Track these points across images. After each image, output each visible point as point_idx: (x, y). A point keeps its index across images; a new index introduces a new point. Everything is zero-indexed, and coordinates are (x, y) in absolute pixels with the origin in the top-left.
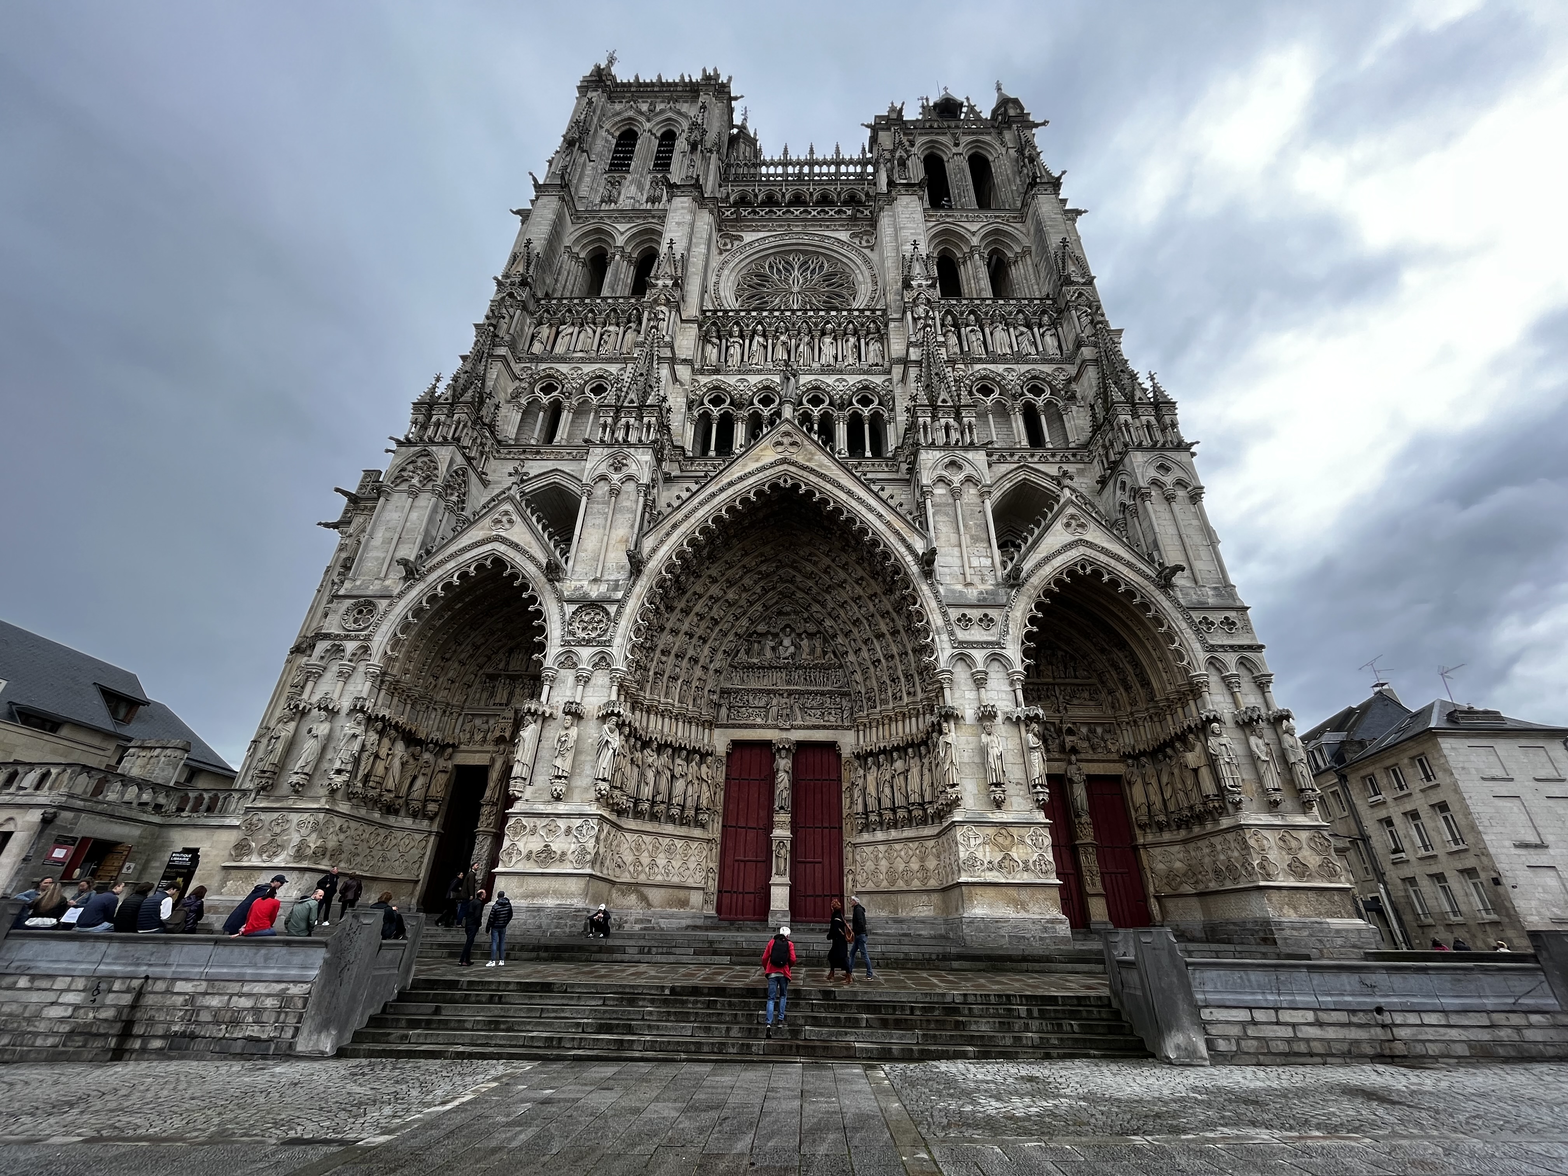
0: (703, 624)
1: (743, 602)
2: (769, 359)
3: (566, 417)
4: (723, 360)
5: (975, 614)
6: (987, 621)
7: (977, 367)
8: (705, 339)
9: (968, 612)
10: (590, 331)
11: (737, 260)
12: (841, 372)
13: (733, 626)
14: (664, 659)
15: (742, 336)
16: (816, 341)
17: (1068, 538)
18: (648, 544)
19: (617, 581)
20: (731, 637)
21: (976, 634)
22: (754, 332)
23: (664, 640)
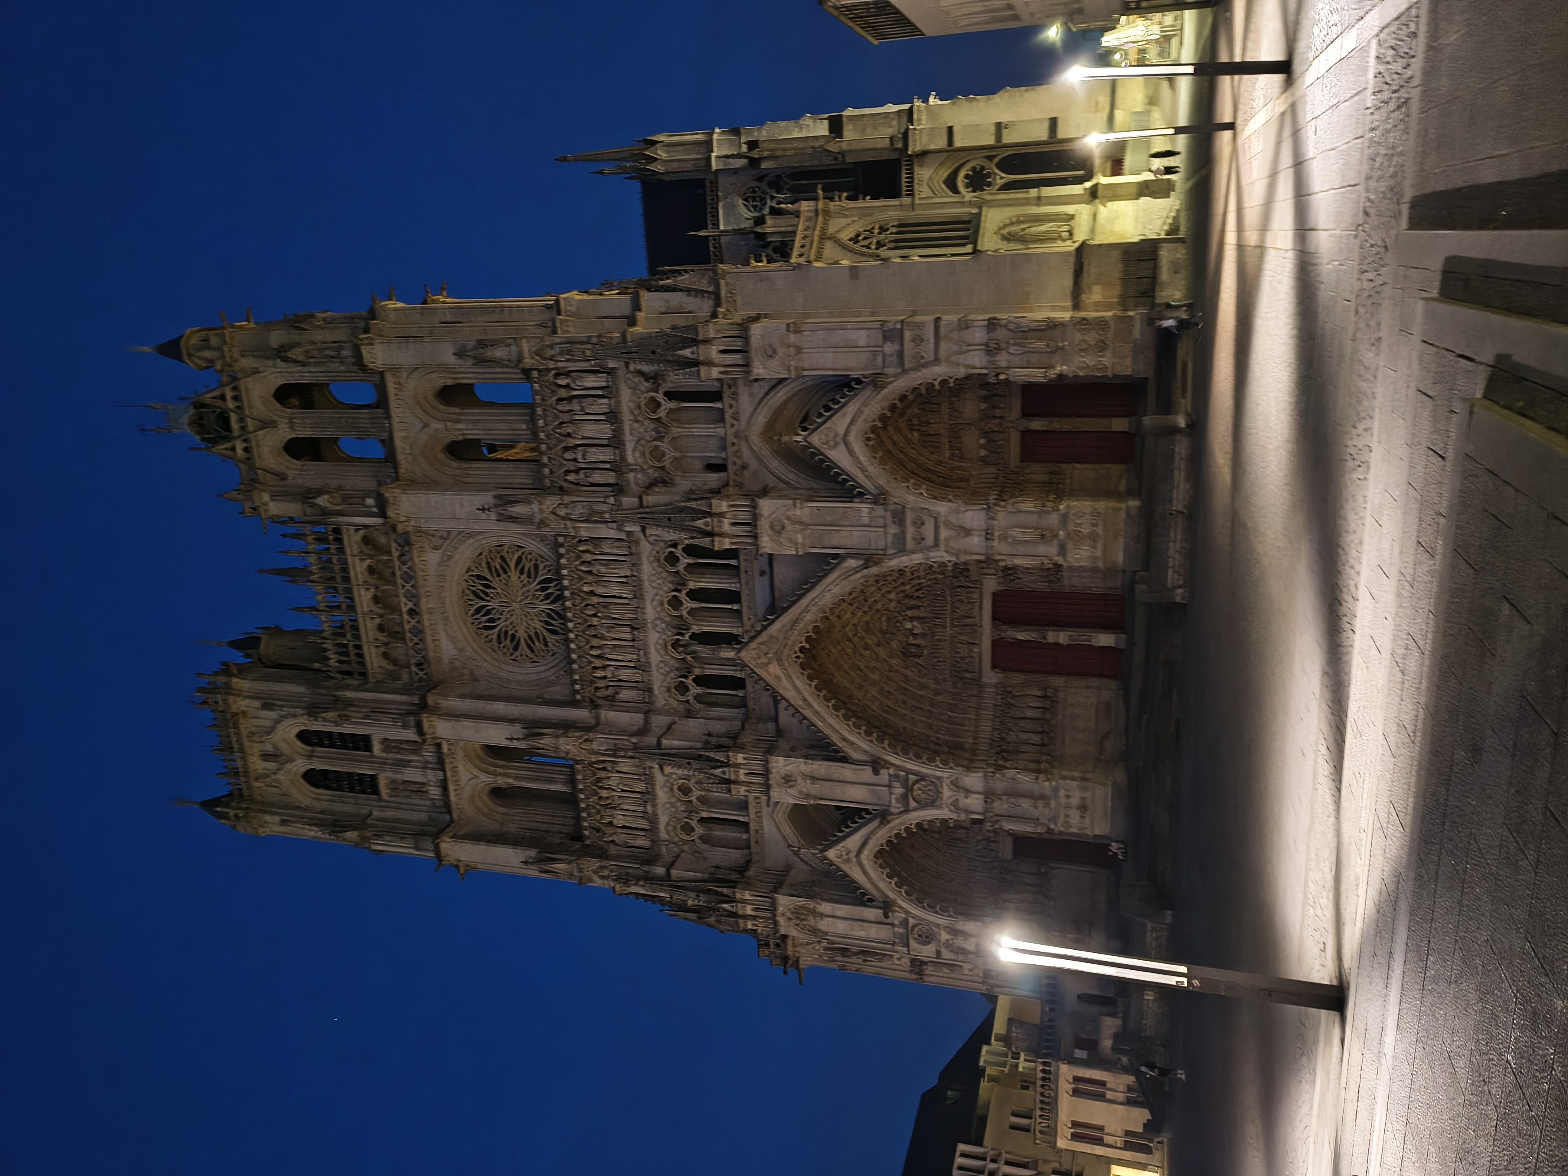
2: (630, 644)
4: (634, 685)
5: (910, 531)
6: (919, 524)
7: (630, 459)
9: (909, 536)
12: (640, 582)
15: (605, 668)
17: (842, 447)
18: (858, 756)
19: (890, 775)
21: (928, 531)
22: (599, 657)
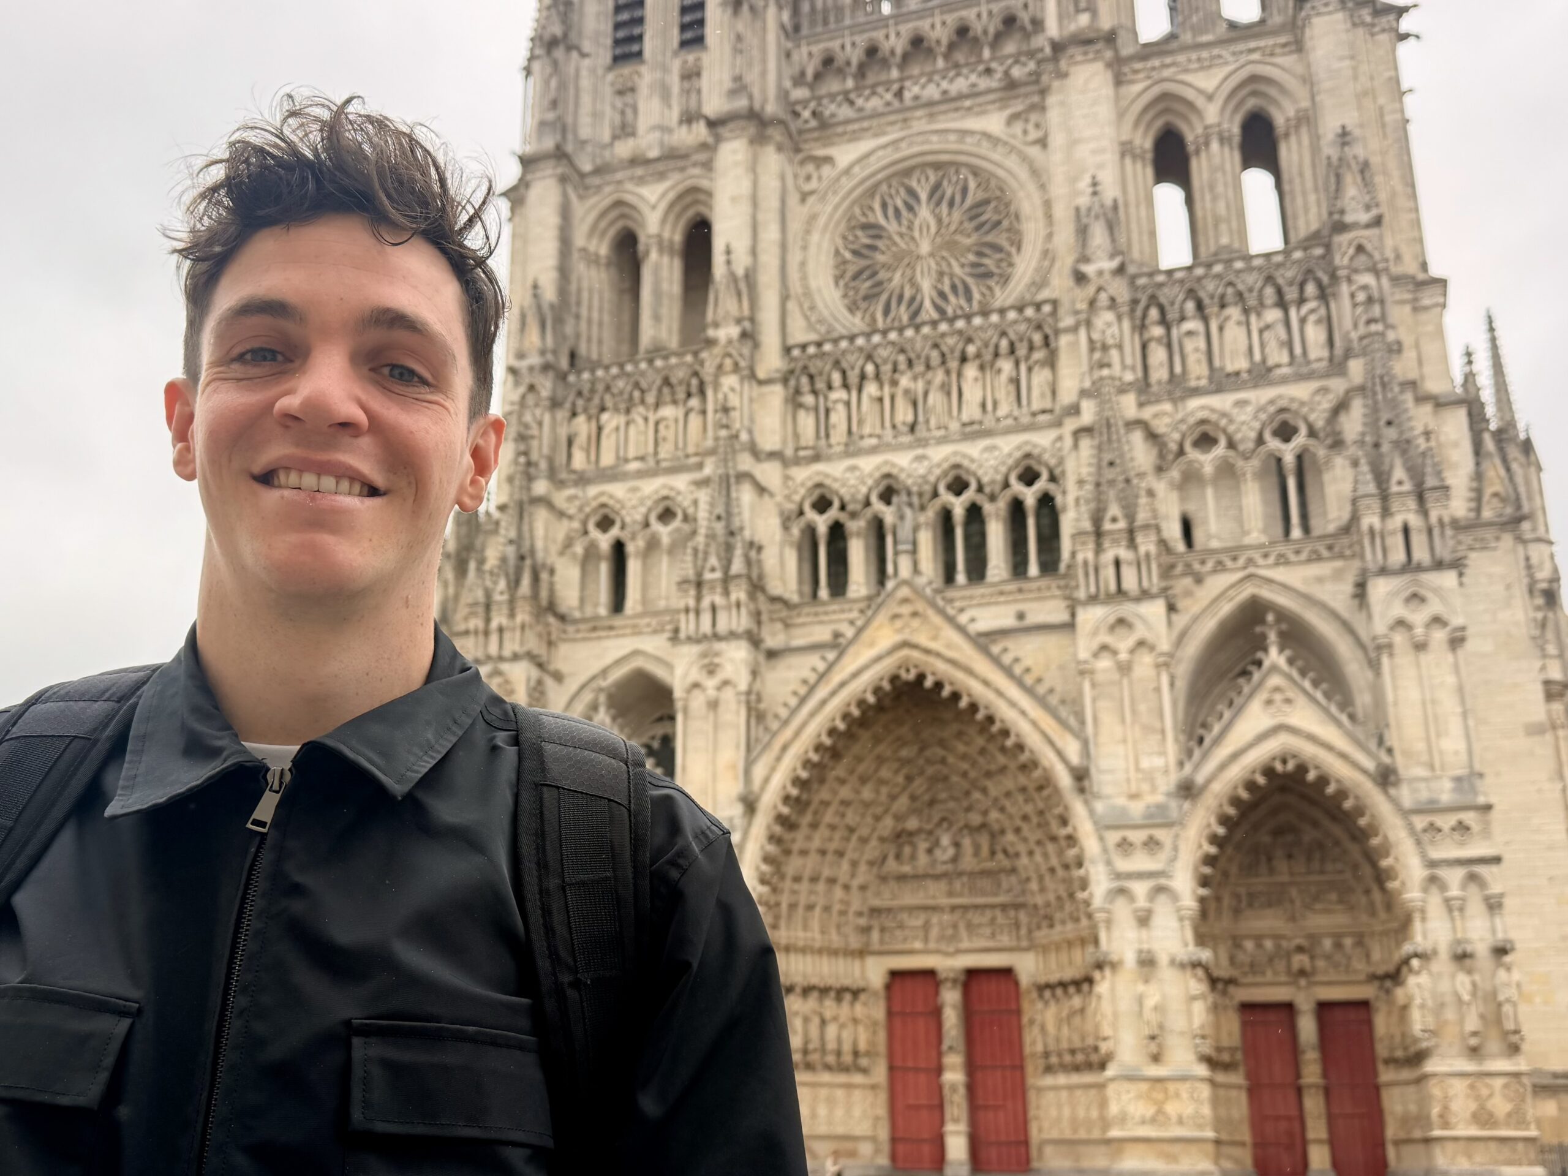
0: (837, 835)
1: (883, 797)
2: (888, 424)
3: (633, 567)
4: (822, 433)
5: (1138, 836)
6: (1152, 845)
7: (1194, 403)
8: (794, 402)
9: (1130, 834)
10: (640, 421)
11: (829, 209)
12: (988, 433)
13: (874, 829)
14: (796, 887)
15: (846, 386)
16: (954, 377)
17: (1269, 721)
18: (759, 771)
20: (874, 843)
21: (1140, 862)
22: (863, 377)
23: (794, 865)
